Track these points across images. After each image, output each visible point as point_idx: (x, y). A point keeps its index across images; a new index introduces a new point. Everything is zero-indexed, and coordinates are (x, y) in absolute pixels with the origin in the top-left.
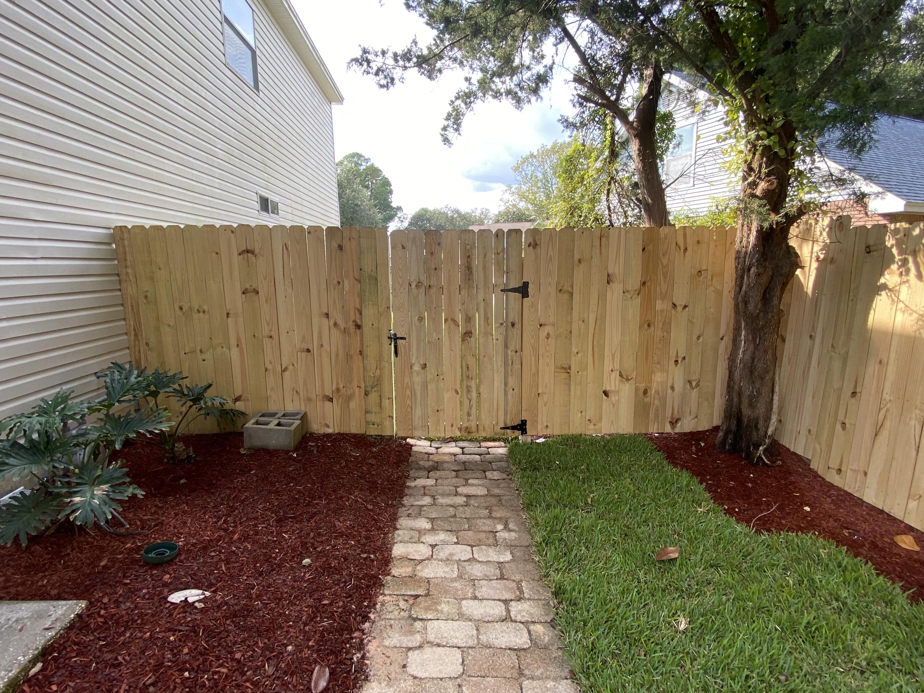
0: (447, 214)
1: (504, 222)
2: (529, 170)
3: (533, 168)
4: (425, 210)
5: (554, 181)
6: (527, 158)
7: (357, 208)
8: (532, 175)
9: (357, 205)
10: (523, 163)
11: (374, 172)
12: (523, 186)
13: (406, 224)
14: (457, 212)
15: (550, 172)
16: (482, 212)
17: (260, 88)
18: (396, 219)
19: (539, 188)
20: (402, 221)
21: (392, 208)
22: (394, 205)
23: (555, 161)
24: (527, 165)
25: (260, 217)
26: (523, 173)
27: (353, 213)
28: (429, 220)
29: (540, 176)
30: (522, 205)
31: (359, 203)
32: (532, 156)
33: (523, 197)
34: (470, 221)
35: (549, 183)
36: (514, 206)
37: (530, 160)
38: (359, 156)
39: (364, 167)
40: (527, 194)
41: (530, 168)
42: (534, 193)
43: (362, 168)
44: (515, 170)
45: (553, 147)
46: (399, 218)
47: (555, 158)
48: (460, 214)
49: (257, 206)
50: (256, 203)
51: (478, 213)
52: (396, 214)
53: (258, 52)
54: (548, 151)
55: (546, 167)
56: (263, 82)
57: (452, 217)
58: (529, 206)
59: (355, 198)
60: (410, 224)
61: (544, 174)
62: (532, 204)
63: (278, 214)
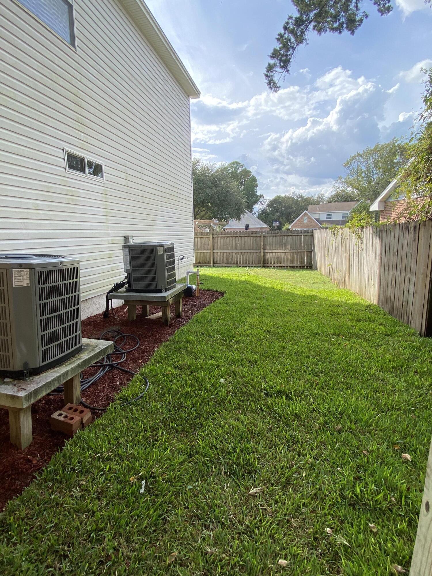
0: (293, 198)
1: (335, 202)
2: (355, 165)
3: (359, 163)
4: (279, 197)
5: (375, 172)
6: (355, 157)
7: (228, 194)
8: (358, 169)
9: (228, 192)
10: (351, 160)
11: (246, 173)
12: (350, 177)
13: (265, 206)
14: (301, 197)
15: (372, 166)
16: (319, 197)
17: (76, 44)
18: (259, 203)
19: (363, 177)
20: (263, 204)
21: (257, 196)
22: (258, 194)
23: (377, 157)
24: (355, 162)
25: (67, 175)
26: (351, 167)
27: (225, 197)
28: (280, 203)
29: (364, 169)
30: (349, 190)
31: (229, 190)
32: (359, 155)
33: (350, 184)
34: (309, 202)
35: (371, 174)
36: (343, 191)
37: (357, 158)
38: (237, 163)
39: (240, 170)
40: (353, 182)
41: (356, 163)
42: (359, 182)
43: (239, 171)
44: (345, 166)
45: (376, 148)
46: (261, 202)
47: (376, 156)
48: (303, 198)
49: (65, 163)
50: (62, 161)
51: (315, 198)
52: (259, 199)
53: (75, 6)
54: (371, 150)
55: (369, 162)
56: (81, 37)
57: (297, 200)
58: (355, 191)
59: (227, 187)
60: (268, 206)
61: (368, 168)
62: (357, 189)
63: (102, 177)
